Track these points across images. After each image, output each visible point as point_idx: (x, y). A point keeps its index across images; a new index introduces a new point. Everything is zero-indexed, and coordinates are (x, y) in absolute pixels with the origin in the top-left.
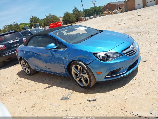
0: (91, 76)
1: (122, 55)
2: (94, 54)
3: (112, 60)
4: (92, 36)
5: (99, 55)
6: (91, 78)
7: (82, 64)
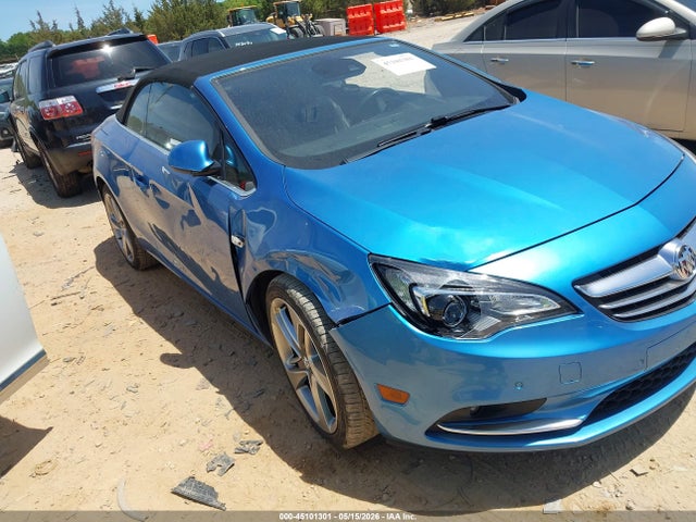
0: (348, 399)
1: (578, 311)
2: (383, 268)
3: (493, 331)
4: (439, 123)
5: (413, 285)
6: (349, 408)
7: (309, 307)
